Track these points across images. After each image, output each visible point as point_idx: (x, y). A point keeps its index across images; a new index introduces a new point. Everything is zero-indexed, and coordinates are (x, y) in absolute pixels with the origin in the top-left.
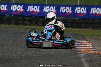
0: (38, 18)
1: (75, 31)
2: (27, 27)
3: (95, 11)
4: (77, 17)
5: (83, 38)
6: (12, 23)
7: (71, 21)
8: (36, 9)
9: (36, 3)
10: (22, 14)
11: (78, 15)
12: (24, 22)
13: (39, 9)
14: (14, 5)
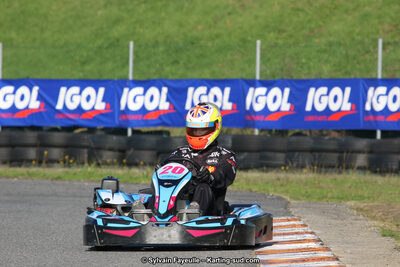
0: (99, 133)
1: (248, 181)
2: (58, 170)
3: (324, 99)
10: (36, 123)
11: (257, 118)
12: (46, 153)
13: (103, 100)
14: (4, 86)
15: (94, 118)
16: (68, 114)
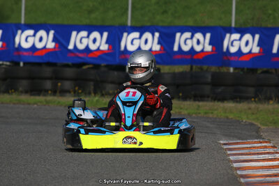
0: (103, 69)
1: (225, 110)
2: (69, 99)
4: (229, 65)
5: (254, 133)
6: (21, 89)
7: (209, 79)
8: (97, 42)
9: (95, 23)
10: (51, 60)
11: (232, 58)
12: (59, 84)
13: (107, 42)
14: (26, 30)
15: (99, 56)
16: (78, 54)
